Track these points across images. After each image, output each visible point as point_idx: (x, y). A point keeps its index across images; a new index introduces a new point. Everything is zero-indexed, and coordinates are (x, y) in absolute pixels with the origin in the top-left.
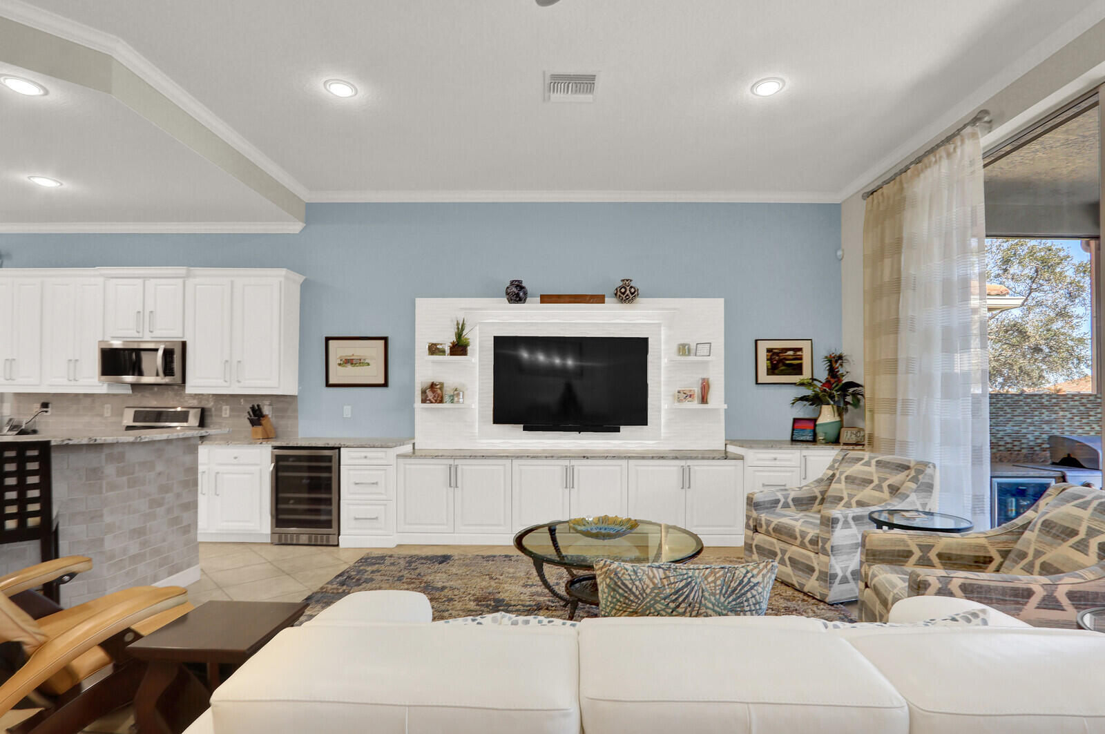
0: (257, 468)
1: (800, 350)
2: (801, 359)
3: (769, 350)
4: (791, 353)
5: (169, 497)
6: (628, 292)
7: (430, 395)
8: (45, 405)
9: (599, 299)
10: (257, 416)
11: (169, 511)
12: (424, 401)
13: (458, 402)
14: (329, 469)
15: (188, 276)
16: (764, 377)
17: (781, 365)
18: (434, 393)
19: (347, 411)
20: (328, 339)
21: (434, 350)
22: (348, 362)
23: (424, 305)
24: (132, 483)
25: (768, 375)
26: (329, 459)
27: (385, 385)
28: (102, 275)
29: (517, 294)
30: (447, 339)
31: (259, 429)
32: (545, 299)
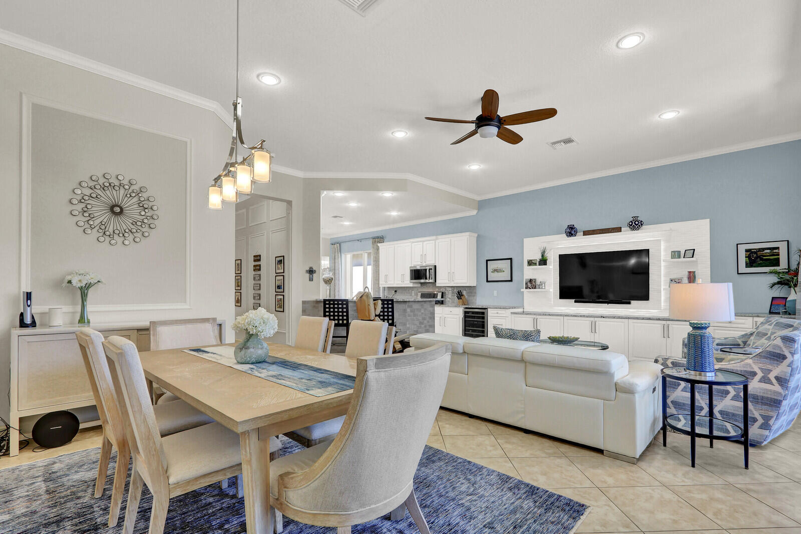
0: (458, 316)
1: (778, 248)
2: (779, 255)
3: (747, 251)
4: (768, 251)
5: (425, 322)
6: (634, 224)
7: (529, 285)
8: (396, 291)
9: (619, 230)
10: (460, 295)
11: (425, 326)
12: (526, 288)
13: (542, 288)
14: (483, 318)
15: (437, 239)
16: (743, 268)
17: (759, 259)
18: (532, 284)
19: (495, 293)
20: (487, 261)
21: (530, 263)
22: (496, 270)
23: (527, 242)
24: (415, 315)
25: (746, 267)
26: (483, 313)
27: (511, 281)
28: (410, 242)
29: (571, 231)
30: (538, 257)
31: (461, 300)
32: (586, 233)
